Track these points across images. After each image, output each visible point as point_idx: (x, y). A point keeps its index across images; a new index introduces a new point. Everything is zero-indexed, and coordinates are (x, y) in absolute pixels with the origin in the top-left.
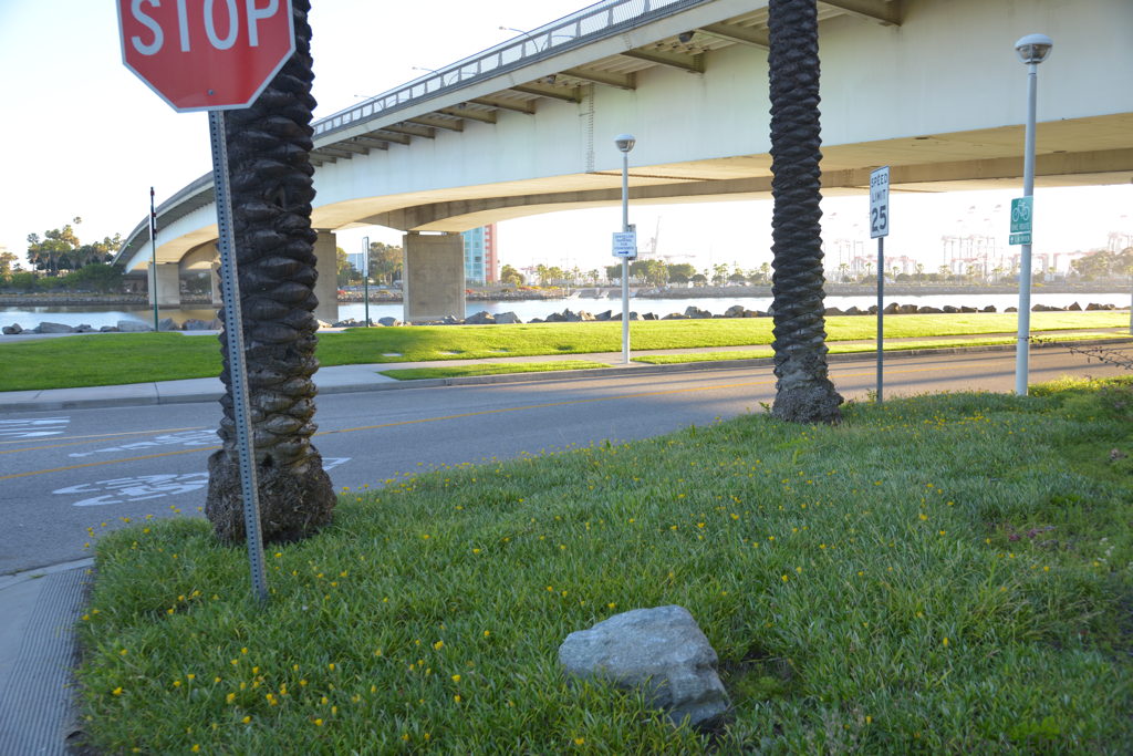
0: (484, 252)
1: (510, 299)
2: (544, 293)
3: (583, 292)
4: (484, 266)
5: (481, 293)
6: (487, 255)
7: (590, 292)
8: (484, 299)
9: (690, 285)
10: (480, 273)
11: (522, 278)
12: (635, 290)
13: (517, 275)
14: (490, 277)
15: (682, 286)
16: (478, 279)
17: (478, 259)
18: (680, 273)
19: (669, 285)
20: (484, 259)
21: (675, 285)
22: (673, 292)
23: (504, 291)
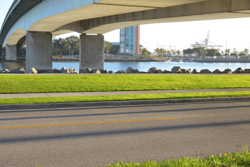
0: (134, 43)
1: (143, 61)
2: (157, 59)
3: (173, 59)
4: (134, 48)
5: (132, 59)
6: (135, 44)
7: (175, 59)
8: (133, 61)
9: (215, 57)
10: (132, 51)
11: (149, 53)
12: (193, 59)
13: (147, 52)
14: (136, 53)
15: (211, 57)
16: (132, 53)
17: (132, 46)
18: (212, 52)
19: (206, 57)
20: (134, 46)
21: (209, 57)
22: (207, 60)
23: (141, 58)
